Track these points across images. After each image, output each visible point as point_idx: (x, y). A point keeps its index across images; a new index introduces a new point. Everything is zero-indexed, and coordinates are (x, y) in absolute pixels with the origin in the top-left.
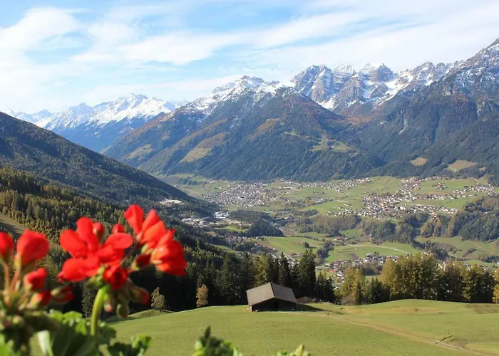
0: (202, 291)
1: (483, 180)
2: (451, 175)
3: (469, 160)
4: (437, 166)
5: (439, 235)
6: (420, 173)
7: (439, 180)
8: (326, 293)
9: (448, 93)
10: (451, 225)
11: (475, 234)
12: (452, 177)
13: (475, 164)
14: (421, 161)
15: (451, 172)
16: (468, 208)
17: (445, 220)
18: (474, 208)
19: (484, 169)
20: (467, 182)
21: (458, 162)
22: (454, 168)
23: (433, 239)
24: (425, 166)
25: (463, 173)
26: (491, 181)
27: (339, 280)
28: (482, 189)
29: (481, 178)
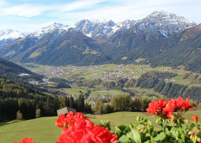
0: (38, 111)
3: (143, 58)
4: (131, 60)
5: (132, 87)
6: (125, 63)
7: (132, 65)
8: (88, 110)
9: (135, 32)
10: (136, 83)
11: (145, 86)
12: (137, 64)
13: (145, 59)
14: (125, 58)
15: (136, 62)
16: (143, 76)
17: (134, 81)
18: (145, 76)
19: (148, 61)
20: (142, 66)
21: (139, 58)
22: (138, 61)
23: (130, 88)
24: (126, 60)
25: (141, 63)
26: (151, 66)
27: (93, 105)
28: (148, 69)
29: (148, 65)
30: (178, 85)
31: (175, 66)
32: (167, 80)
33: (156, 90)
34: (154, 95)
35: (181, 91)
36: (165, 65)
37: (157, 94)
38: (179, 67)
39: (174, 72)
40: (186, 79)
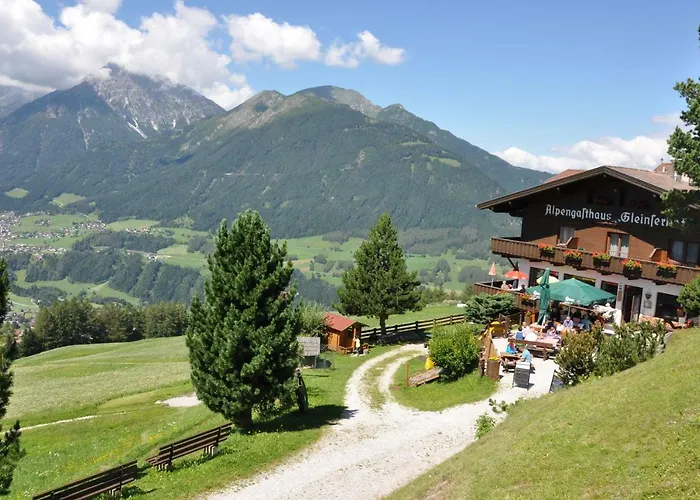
1: (93, 217)
2: (56, 210)
3: (77, 194)
4: (38, 201)
6: (20, 207)
7: (44, 216)
9: (53, 116)
10: (60, 267)
11: (84, 276)
12: (58, 212)
13: (84, 198)
14: (19, 193)
15: (57, 206)
16: (77, 246)
17: (52, 260)
18: (84, 246)
19: (93, 204)
20: (77, 218)
21: (64, 195)
22: (60, 202)
23: (40, 284)
24: (24, 200)
25: (71, 209)
26: (101, 217)
28: (92, 225)
29: (92, 214)
30: (178, 268)
31: (167, 218)
32: (147, 256)
33: (118, 286)
34: (113, 299)
35: (184, 285)
36: (141, 216)
37: (121, 295)
38: (177, 221)
39: (165, 236)
40: (197, 253)
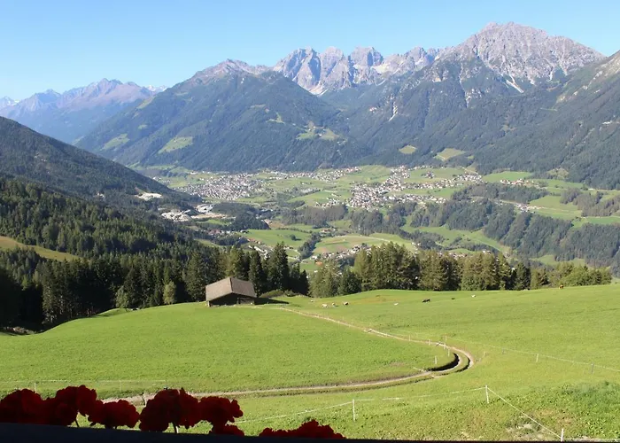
1: (471, 169)
2: (440, 164)
3: (458, 148)
4: (425, 156)
5: (427, 225)
6: (410, 162)
7: (428, 169)
9: (438, 80)
10: (439, 214)
11: (462, 223)
12: (440, 166)
13: (463, 152)
14: (410, 150)
15: (440, 161)
16: (455, 197)
17: (433, 208)
18: (461, 197)
19: (472, 157)
20: (455, 170)
21: (446, 150)
22: (443, 157)
23: (423, 229)
24: (414, 155)
25: (452, 162)
26: (478, 169)
28: (471, 177)
29: (469, 167)
30: (550, 219)
31: (541, 169)
32: (520, 208)
33: (491, 234)
34: (485, 247)
35: (555, 236)
36: (515, 167)
37: (493, 243)
38: (552, 172)
39: (538, 187)
40: (571, 204)
